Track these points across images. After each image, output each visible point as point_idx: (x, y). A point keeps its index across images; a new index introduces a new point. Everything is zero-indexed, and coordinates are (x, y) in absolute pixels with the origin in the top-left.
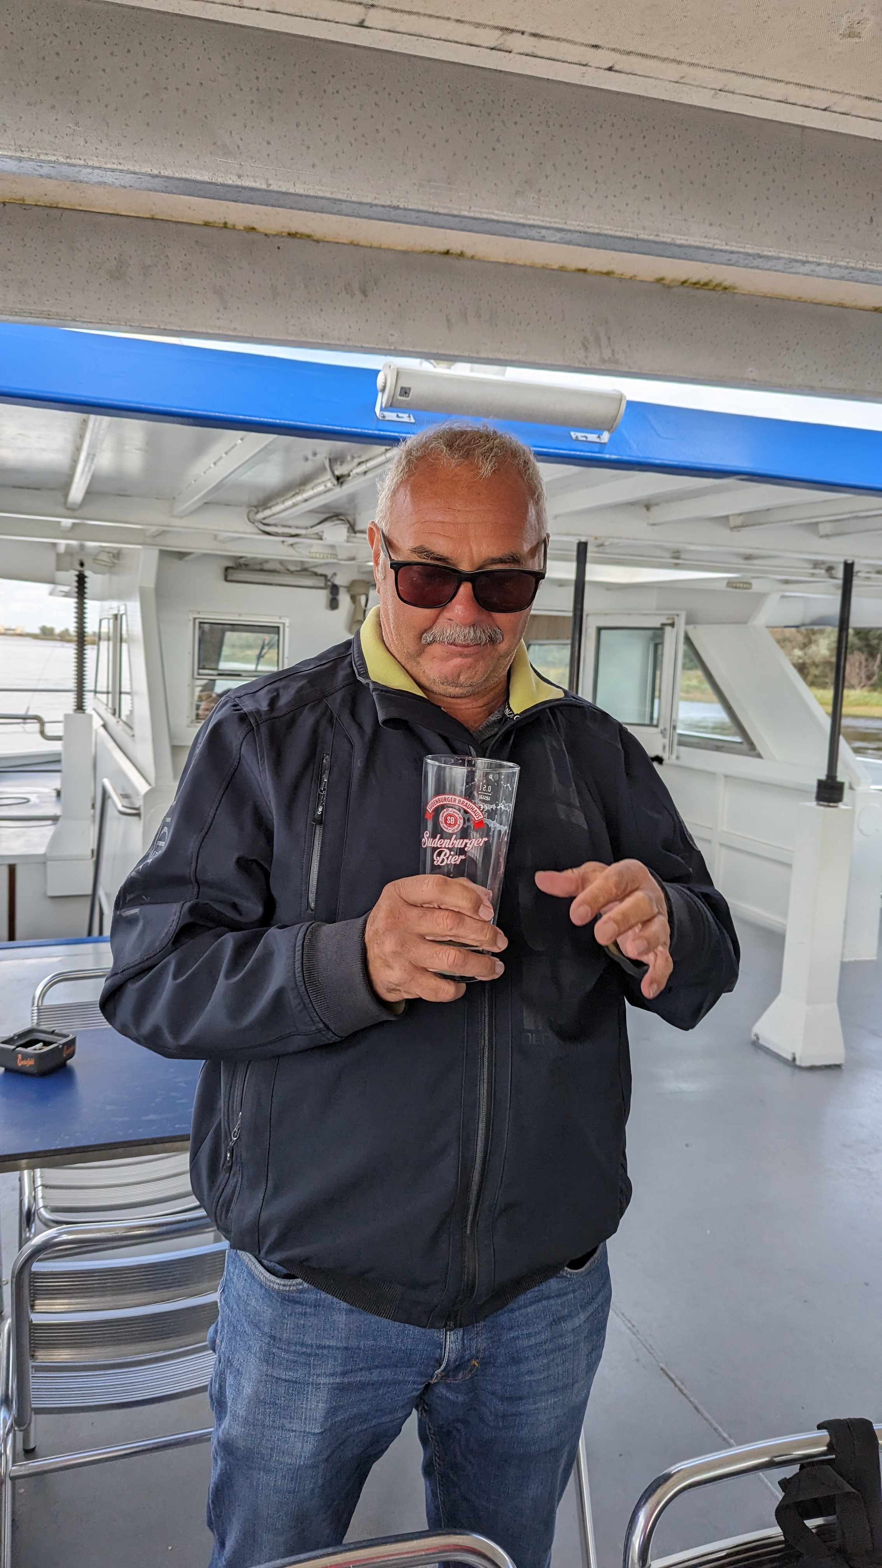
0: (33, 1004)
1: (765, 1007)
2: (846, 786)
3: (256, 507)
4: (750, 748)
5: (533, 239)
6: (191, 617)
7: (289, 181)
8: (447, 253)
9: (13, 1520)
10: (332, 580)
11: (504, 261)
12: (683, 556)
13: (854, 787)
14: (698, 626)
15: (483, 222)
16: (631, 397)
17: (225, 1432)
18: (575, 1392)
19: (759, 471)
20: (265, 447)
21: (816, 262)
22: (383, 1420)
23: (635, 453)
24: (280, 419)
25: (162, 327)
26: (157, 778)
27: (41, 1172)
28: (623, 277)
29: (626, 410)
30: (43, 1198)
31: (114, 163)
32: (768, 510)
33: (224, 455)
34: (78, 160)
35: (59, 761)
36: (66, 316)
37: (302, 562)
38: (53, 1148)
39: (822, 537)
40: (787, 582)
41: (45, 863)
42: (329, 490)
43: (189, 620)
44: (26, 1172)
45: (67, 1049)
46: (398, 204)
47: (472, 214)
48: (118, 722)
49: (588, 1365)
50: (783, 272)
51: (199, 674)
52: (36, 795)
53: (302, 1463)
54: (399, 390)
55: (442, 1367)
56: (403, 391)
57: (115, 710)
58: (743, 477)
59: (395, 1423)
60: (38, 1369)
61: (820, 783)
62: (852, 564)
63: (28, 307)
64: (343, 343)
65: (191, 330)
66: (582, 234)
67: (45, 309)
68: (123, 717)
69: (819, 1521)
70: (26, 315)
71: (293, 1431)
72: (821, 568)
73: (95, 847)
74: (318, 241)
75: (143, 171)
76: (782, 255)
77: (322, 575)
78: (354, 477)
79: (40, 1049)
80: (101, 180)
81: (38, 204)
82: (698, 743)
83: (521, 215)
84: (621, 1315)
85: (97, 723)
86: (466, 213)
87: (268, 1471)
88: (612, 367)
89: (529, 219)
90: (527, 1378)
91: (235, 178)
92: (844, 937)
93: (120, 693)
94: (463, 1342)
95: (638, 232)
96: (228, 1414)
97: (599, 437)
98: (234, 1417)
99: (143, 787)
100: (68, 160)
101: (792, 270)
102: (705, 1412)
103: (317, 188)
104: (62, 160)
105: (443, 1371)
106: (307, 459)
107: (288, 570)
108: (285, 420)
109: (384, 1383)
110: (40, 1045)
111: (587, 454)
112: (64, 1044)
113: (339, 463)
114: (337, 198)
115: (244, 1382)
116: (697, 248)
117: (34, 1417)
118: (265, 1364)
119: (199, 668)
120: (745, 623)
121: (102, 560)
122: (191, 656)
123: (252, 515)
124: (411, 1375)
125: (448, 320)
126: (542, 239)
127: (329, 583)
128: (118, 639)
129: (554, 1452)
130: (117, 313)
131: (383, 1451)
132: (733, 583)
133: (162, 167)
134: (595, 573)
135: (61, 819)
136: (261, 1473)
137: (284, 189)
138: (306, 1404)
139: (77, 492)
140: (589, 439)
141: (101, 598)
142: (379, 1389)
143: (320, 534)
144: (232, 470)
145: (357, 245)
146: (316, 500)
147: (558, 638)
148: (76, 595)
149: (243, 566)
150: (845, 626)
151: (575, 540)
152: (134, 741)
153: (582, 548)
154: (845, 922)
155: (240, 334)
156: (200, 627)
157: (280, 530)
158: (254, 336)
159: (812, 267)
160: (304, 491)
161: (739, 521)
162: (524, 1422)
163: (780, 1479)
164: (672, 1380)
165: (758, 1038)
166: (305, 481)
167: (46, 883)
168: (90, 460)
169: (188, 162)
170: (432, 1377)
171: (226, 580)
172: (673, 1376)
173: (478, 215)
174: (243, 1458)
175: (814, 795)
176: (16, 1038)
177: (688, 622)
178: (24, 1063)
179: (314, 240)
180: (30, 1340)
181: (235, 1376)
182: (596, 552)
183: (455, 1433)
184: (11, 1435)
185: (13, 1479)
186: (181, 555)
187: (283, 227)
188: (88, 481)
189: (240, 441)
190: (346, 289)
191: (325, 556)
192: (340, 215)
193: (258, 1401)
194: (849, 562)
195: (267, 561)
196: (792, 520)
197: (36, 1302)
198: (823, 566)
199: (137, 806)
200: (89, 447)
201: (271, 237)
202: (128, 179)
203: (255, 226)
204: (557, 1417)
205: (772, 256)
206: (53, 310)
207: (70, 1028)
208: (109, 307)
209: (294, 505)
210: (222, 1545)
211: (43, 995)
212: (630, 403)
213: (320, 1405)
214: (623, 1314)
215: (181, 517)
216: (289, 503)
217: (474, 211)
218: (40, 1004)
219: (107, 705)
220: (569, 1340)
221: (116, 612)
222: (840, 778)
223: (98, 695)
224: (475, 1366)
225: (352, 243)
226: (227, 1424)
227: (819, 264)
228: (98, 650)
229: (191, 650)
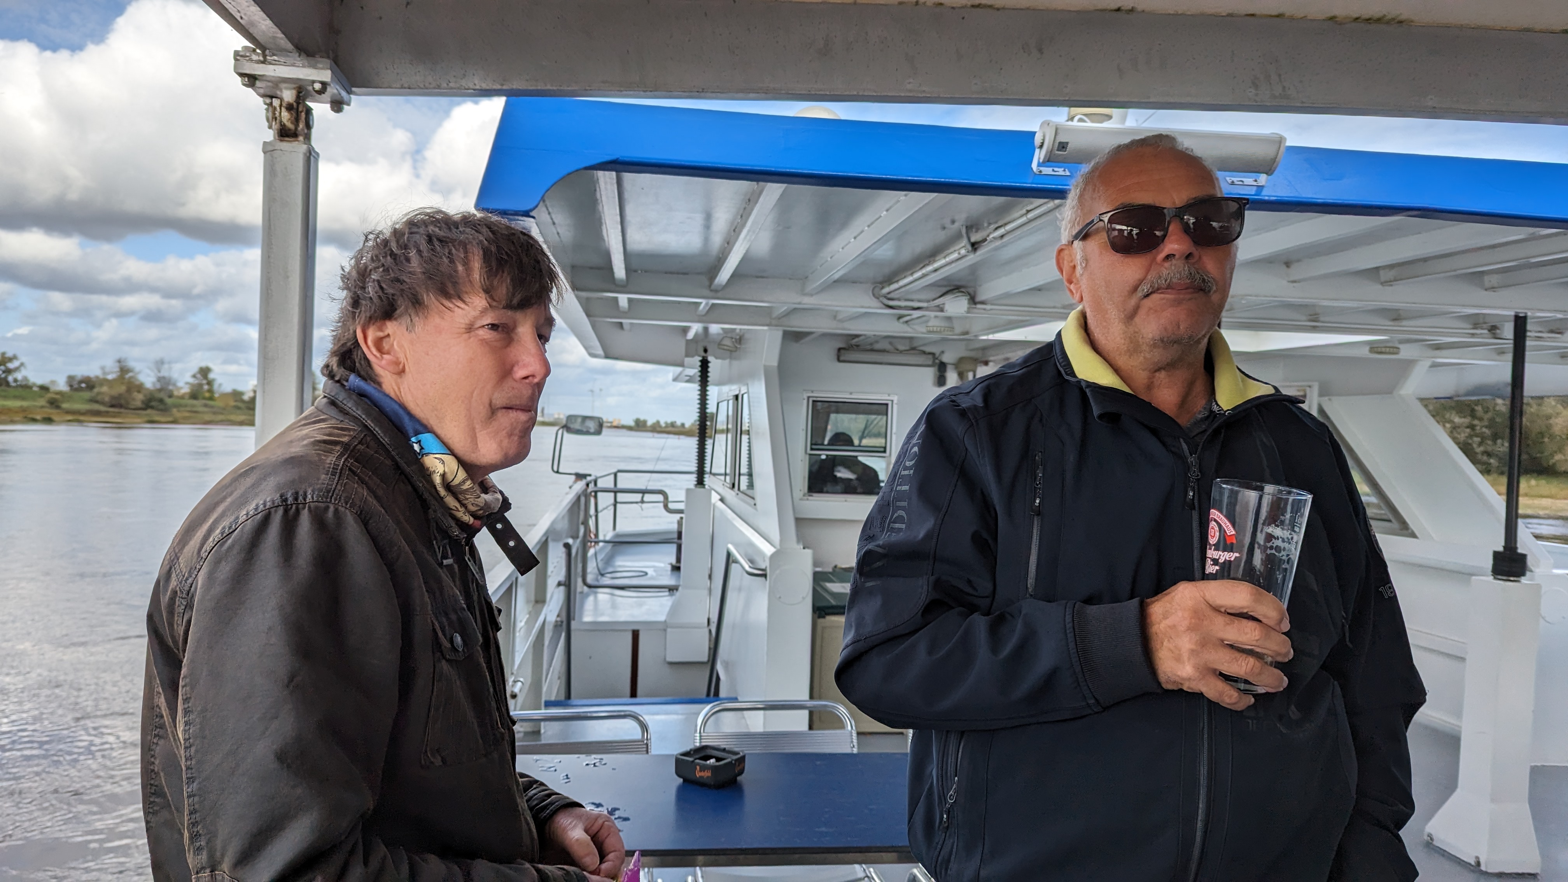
3: (880, 283)
6: (805, 396)
8: (1119, 10)
10: (939, 358)
11: (1174, 12)
12: (1323, 318)
14: (1334, 398)
23: (1300, 193)
26: (781, 541)
28: (1293, 17)
29: (1284, 155)
32: (1425, 259)
33: (865, 229)
37: (911, 338)
39: (1486, 290)
40: (1440, 346)
41: (665, 630)
42: (963, 257)
43: (804, 399)
45: (737, 766)
48: (737, 494)
51: (810, 450)
52: (652, 569)
54: (1056, 145)
56: (1061, 146)
58: (1416, 213)
61: (1497, 555)
62: (1525, 318)
72: (1481, 327)
77: (930, 353)
78: (991, 241)
79: (714, 763)
85: (715, 496)
88: (1283, 103)
97: (1256, 181)
99: (768, 550)
106: (945, 227)
107: (897, 350)
110: (714, 759)
112: (734, 761)
113: (974, 230)
119: (812, 444)
120: (1391, 393)
121: (724, 345)
122: (804, 432)
123: (876, 291)
127: (937, 361)
132: (1378, 346)
135: (677, 590)
139: (725, 274)
140: (1245, 183)
141: (720, 383)
143: (941, 306)
144: (870, 244)
146: (946, 268)
148: (699, 380)
149: (857, 345)
150: (1518, 393)
152: (756, 509)
156: (813, 405)
157: (903, 304)
158: (941, 96)
160: (934, 261)
161: (1390, 275)
165: (1432, 839)
167: (665, 649)
171: (839, 360)
175: (1490, 569)
176: (693, 752)
177: (1321, 394)
178: (702, 774)
179: (996, 9)
186: (802, 336)
188: (739, 261)
189: (885, 212)
190: (1023, 48)
191: (942, 330)
194: (1521, 315)
195: (878, 340)
196: (1455, 270)
198: (1485, 326)
199: (763, 567)
200: (752, 224)
201: (957, 10)
209: (924, 276)
211: (704, 723)
212: (1291, 149)
215: (812, 295)
216: (918, 275)
218: (703, 732)
221: (737, 393)
222: (1521, 549)
229: (804, 427)
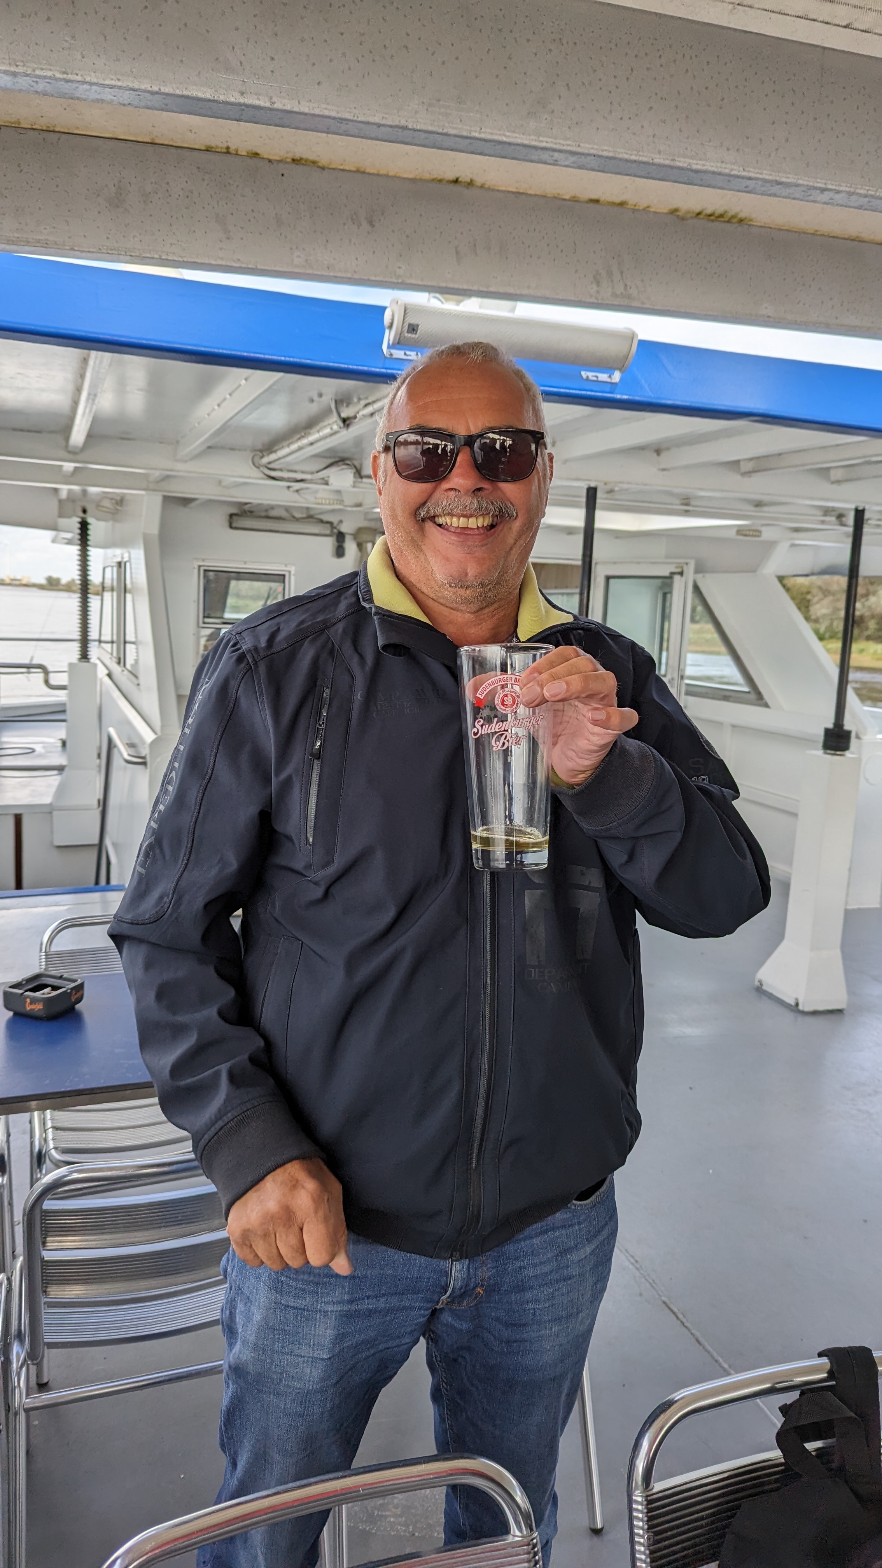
0: (41, 950)
1: (769, 954)
2: (853, 735)
3: (261, 451)
4: (757, 697)
5: (546, 163)
6: (196, 564)
7: (293, 99)
8: (456, 181)
9: (28, 1452)
10: (338, 527)
11: (514, 190)
12: (693, 503)
13: (861, 736)
14: (707, 575)
15: (493, 144)
16: (642, 336)
17: (236, 1356)
18: (579, 1320)
19: (772, 413)
20: (270, 387)
21: (835, 190)
22: (390, 1344)
23: (646, 394)
24: (284, 356)
25: (163, 258)
26: (163, 726)
27: (51, 1115)
28: (636, 208)
29: (637, 350)
30: (53, 1139)
31: (112, 79)
32: (780, 454)
33: (228, 396)
34: (75, 76)
35: (64, 711)
36: (64, 245)
37: (308, 508)
38: (63, 1090)
39: (833, 483)
40: (797, 530)
41: (51, 813)
42: (335, 433)
43: (194, 568)
44: (36, 1113)
45: (76, 994)
46: (407, 124)
47: (483, 136)
48: (123, 671)
49: (592, 1295)
50: (802, 200)
51: (204, 623)
52: (41, 745)
53: (311, 1388)
54: (406, 327)
55: (448, 1294)
56: (411, 328)
57: (119, 659)
58: (755, 418)
59: (401, 1348)
60: (51, 1305)
61: (827, 732)
62: (863, 511)
63: (25, 236)
64: (349, 275)
65: (194, 260)
66: (596, 158)
67: (43, 237)
68: (128, 666)
69: (819, 1444)
70: (23, 243)
71: (301, 1356)
72: (831, 516)
73: (101, 797)
74: (323, 168)
75: (143, 87)
76: (801, 182)
77: (327, 522)
78: (361, 419)
79: (49, 994)
80: (98, 97)
81: (34, 127)
82: (706, 693)
83: (532, 137)
84: (624, 1251)
85: (102, 672)
86: (476, 135)
87: (277, 1394)
88: (625, 302)
89: (542, 141)
90: (531, 1306)
91: (237, 95)
92: (848, 885)
93: (125, 642)
94: (469, 1271)
95: (654, 156)
96: (239, 1340)
97: (610, 377)
98: (245, 1342)
99: (149, 736)
100: (65, 76)
101: (811, 198)
102: (706, 1344)
103: (323, 106)
104: (58, 75)
105: (449, 1297)
106: (312, 401)
107: (294, 517)
108: (289, 357)
109: (390, 1311)
110: (48, 990)
111: (597, 394)
112: (72, 989)
113: (345, 405)
114: (344, 117)
115: (254, 1309)
116: (714, 173)
117: (46, 1351)
118: (273, 1291)
119: (204, 617)
120: (755, 571)
121: (104, 507)
122: (196, 604)
123: (256, 459)
124: (417, 1301)
125: (457, 252)
126: (555, 163)
127: (335, 531)
128: (122, 589)
129: (557, 1380)
130: (117, 242)
131: (391, 1377)
132: (743, 530)
133: (162, 83)
134: (604, 520)
135: (67, 769)
136: (272, 1396)
137: (288, 108)
138: (315, 1331)
139: (78, 436)
140: (600, 379)
141: (104, 545)
142: (386, 1316)
143: (326, 479)
144: (236, 411)
145: (364, 172)
146: (322, 443)
147: (567, 587)
148: (79, 542)
149: (248, 513)
150: (855, 574)
151: (584, 485)
152: (139, 690)
153: (592, 493)
154: (850, 870)
155: (243, 266)
156: (205, 576)
157: (285, 475)
158: (259, 267)
159: (831, 194)
160: (309, 434)
161: (749, 466)
162: (528, 1348)
163: (780, 1404)
164: (674, 1313)
165: (761, 985)
166: (310, 424)
167: (52, 832)
168: (90, 401)
169: (189, 78)
170: (438, 1302)
171: (231, 527)
172: (675, 1310)
173: (489, 137)
174: (254, 1381)
175: (821, 745)
176: (24, 982)
177: (697, 571)
178: (33, 1007)
179: (319, 167)
180: (42, 1276)
181: (246, 1303)
182: (606, 499)
183: (460, 1360)
184: (24, 1369)
185: (27, 1411)
186: (186, 502)
187: (288, 153)
188: (89, 423)
189: (244, 382)
190: (352, 219)
191: (331, 502)
192: (347, 135)
193: (267, 1327)
194: (860, 508)
195: (272, 507)
196: (803, 465)
197: (48, 1239)
198: (833, 513)
199: (143, 755)
200: (90, 387)
201: (275, 164)
202: (126, 97)
203: (258, 152)
204: (561, 1345)
205: (789, 183)
206: (51, 238)
207: (81, 974)
208: (108, 236)
209: (300, 449)
210: (234, 1465)
211: (51, 939)
212: (643, 343)
213: (328, 1331)
214: (626, 1250)
215: (185, 461)
216: (294, 447)
217: (485, 133)
218: (48, 950)
219: (112, 654)
220: (575, 1271)
221: (119, 559)
222: (847, 726)
223: (103, 645)
224: (479, 1293)
225: (358, 171)
226: (238, 1350)
227: (838, 192)
228: (102, 600)
229: (196, 599)
